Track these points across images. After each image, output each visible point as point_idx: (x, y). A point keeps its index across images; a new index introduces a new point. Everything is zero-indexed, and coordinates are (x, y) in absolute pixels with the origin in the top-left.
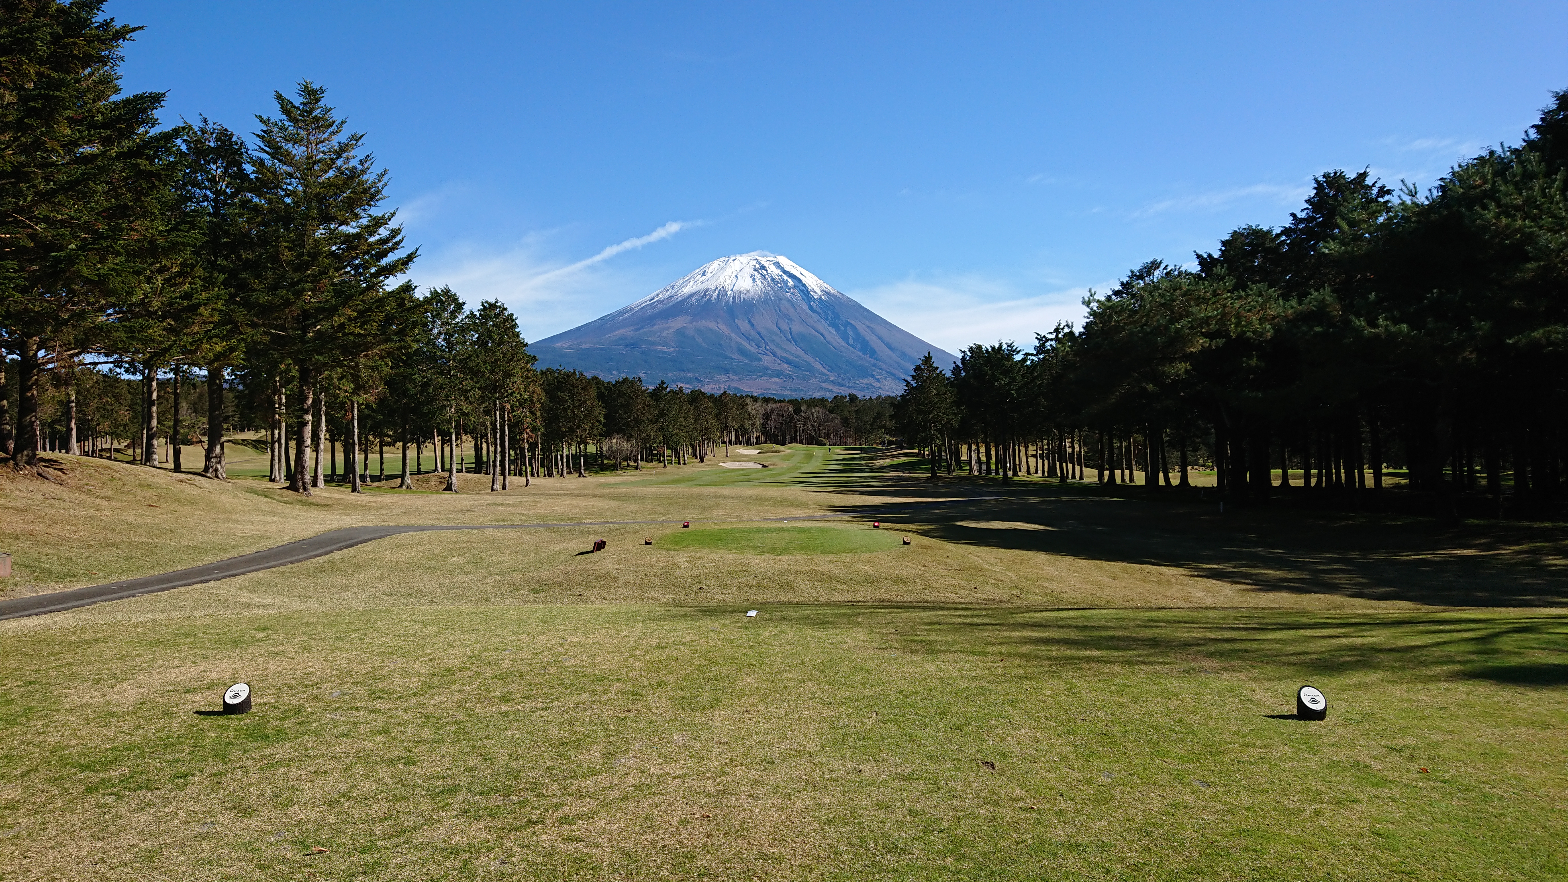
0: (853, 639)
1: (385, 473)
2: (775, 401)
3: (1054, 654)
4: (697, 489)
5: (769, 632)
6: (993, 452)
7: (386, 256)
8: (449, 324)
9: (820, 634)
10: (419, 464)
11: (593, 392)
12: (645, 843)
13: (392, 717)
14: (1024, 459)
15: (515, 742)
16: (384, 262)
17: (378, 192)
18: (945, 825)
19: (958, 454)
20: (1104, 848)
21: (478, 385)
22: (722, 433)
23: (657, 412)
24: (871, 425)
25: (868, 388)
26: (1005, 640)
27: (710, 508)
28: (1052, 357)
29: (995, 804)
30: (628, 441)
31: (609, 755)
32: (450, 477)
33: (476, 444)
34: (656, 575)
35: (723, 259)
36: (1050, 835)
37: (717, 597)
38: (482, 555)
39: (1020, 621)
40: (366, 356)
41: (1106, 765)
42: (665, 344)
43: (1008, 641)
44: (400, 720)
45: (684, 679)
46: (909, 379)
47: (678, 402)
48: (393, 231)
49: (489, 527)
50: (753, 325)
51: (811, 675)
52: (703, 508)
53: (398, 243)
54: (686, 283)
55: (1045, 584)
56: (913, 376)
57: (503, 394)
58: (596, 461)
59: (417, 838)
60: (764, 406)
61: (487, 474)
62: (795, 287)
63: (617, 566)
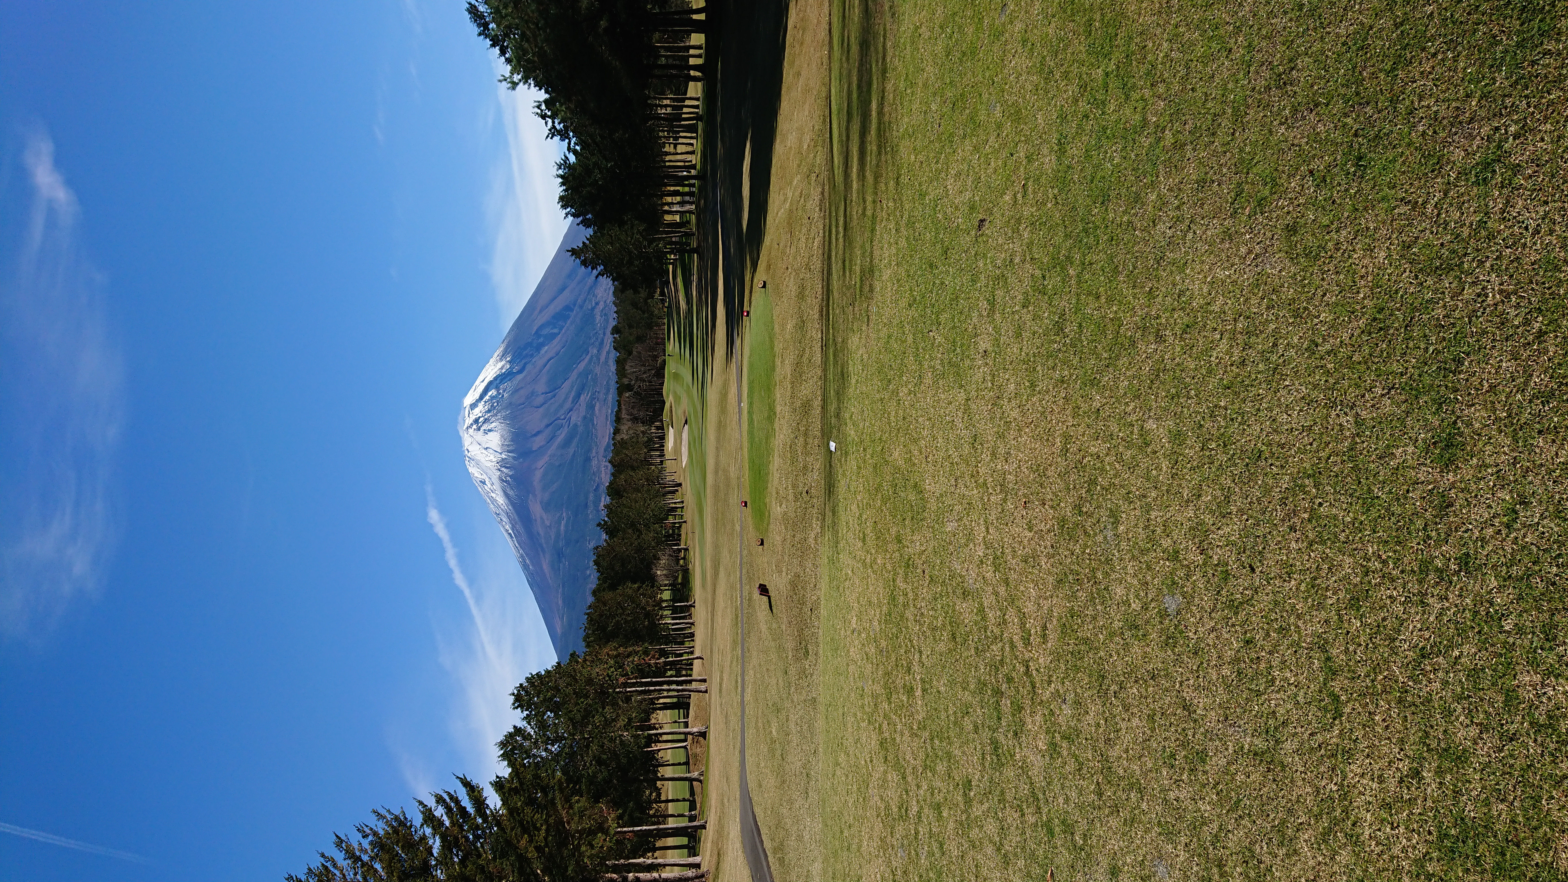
0: (858, 348)
1: (687, 796)
2: (619, 410)
3: (875, 148)
4: (709, 491)
5: (851, 432)
6: (672, 188)
7: (465, 808)
8: (537, 740)
9: (853, 381)
10: (679, 764)
11: (608, 595)
12: (1048, 565)
13: (925, 801)
14: (679, 157)
15: (952, 683)
16: (470, 809)
17: (396, 818)
18: (1038, 273)
19: (674, 225)
20: (1063, 118)
21: (601, 710)
22: (651, 464)
23: (630, 531)
24: (644, 313)
25: (605, 315)
26: (861, 197)
27: (728, 478)
28: (572, 124)
29: (1019, 221)
30: (659, 559)
31: (965, 594)
32: (692, 734)
33: (660, 709)
34: (794, 536)
35: (467, 462)
36: (1050, 171)
37: (815, 477)
38: (770, 705)
39: (842, 179)
40: (569, 823)
41: (984, 107)
42: (559, 522)
43: (862, 192)
44: (928, 794)
45: (895, 517)
46: (595, 272)
47: (619, 510)
48: (438, 802)
49: (743, 696)
50: (538, 433)
51: (893, 392)
52: (728, 485)
53: (451, 797)
54: (493, 501)
55: (805, 147)
56: (593, 269)
57: (609, 685)
58: (679, 590)
59: (1039, 781)
60: (625, 421)
61: (690, 697)
62: (497, 388)
63: (784, 574)
